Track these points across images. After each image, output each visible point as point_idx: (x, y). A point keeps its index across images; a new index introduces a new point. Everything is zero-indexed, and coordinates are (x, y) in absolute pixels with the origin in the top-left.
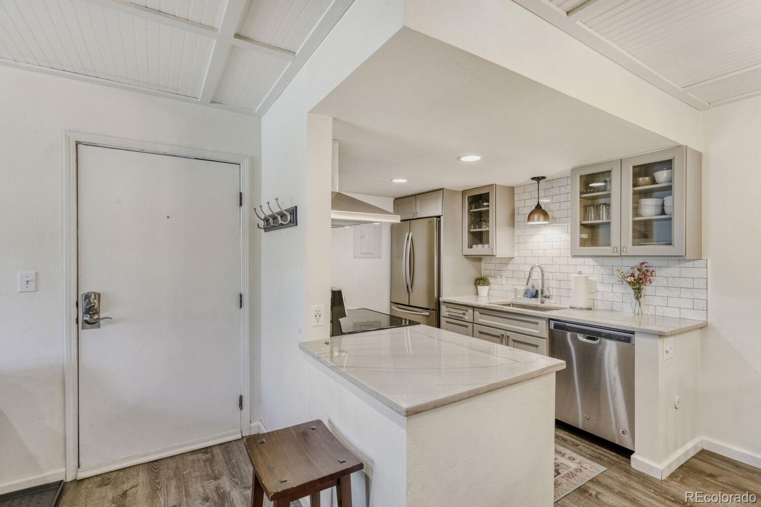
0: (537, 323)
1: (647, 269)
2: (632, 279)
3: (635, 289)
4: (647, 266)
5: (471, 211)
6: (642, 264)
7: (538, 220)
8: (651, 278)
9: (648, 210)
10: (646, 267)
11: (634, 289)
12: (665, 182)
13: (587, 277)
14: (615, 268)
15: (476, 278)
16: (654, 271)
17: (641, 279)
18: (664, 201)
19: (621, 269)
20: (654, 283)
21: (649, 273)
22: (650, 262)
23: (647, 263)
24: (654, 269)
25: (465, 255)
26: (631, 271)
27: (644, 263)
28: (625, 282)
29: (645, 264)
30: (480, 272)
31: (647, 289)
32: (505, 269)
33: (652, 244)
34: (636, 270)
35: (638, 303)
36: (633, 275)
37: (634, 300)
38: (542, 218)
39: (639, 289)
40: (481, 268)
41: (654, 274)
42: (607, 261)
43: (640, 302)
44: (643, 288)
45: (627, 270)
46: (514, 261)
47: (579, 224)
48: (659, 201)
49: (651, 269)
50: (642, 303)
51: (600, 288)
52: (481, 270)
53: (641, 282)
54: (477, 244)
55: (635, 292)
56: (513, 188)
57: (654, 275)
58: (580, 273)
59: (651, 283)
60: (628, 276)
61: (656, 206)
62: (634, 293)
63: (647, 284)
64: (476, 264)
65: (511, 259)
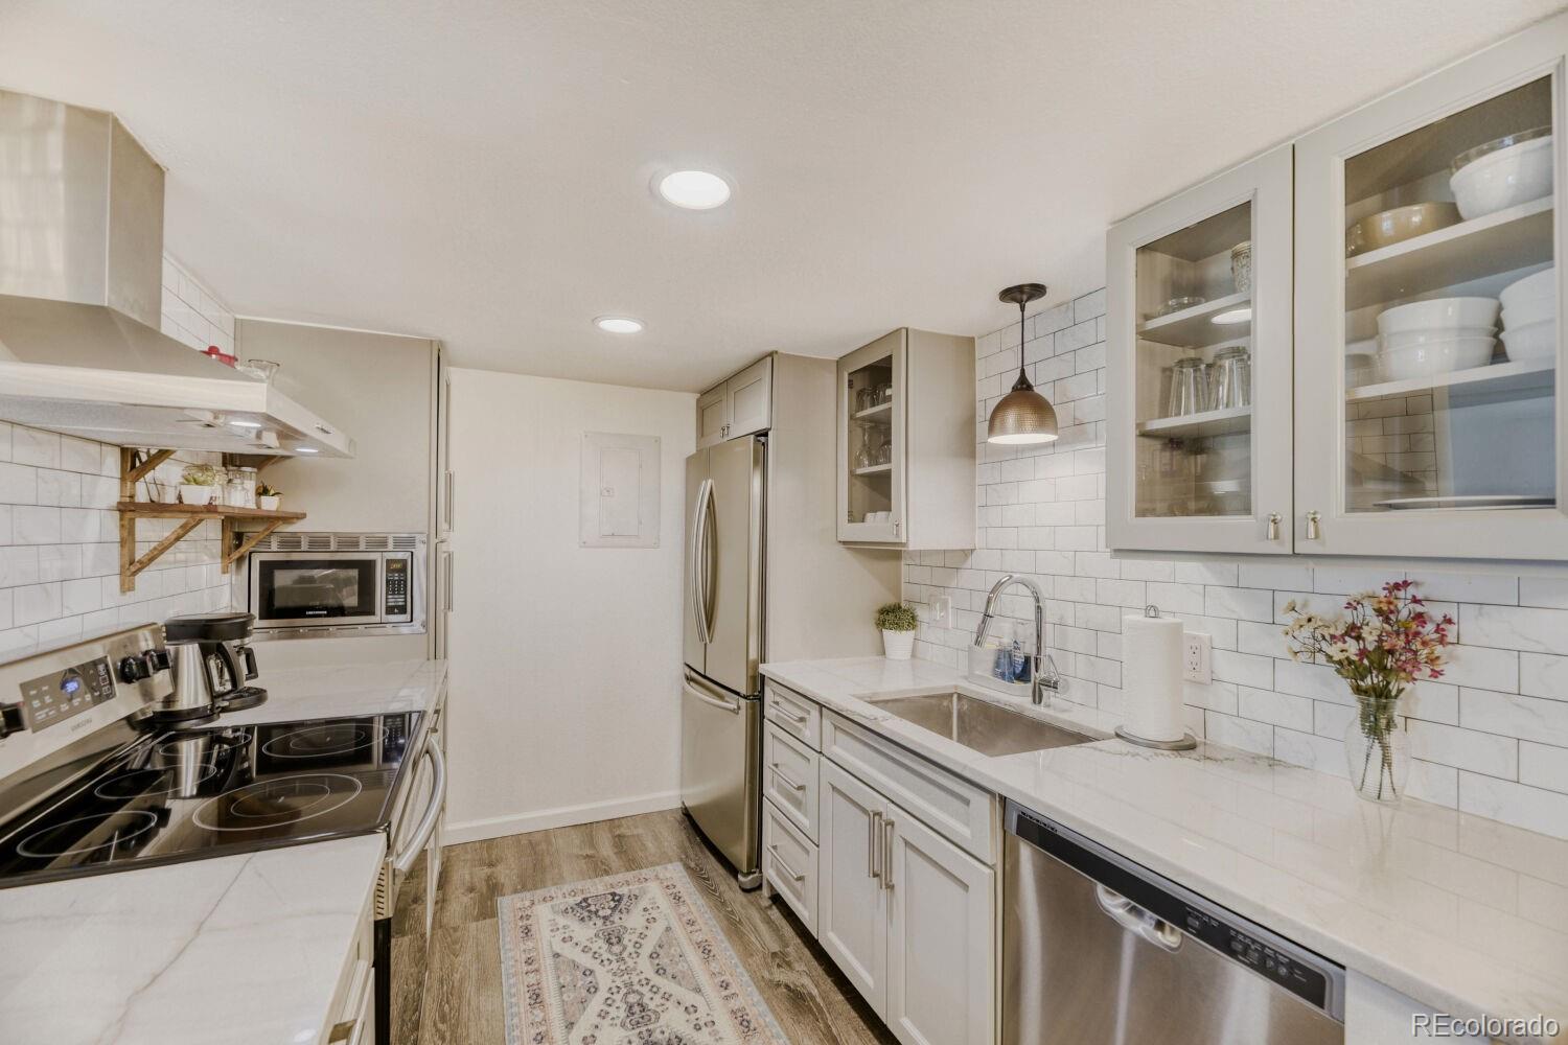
0: (967, 802)
1: (1419, 609)
2: (1352, 647)
3: (1366, 692)
4: (1419, 597)
5: (860, 414)
6: (1397, 586)
7: (1020, 429)
8: (1439, 650)
9: (1421, 353)
10: (1415, 600)
11: (1358, 690)
12: (1512, 204)
13: (1178, 628)
14: (1283, 601)
15: (880, 605)
16: (1449, 621)
17: (1391, 652)
18: (1500, 308)
19: (1305, 605)
20: (1451, 672)
21: (1430, 627)
22: (1431, 582)
23: (1416, 584)
24: (1452, 613)
25: (844, 543)
26: (1349, 617)
27: (1406, 584)
28: (1320, 658)
29: (1411, 591)
30: (896, 590)
31: (1419, 696)
32: (953, 584)
33: (1439, 505)
34: (1370, 612)
35: (1377, 751)
36: (1354, 631)
37: (1359, 738)
38: (1030, 419)
39: (1382, 694)
40: (900, 578)
41: (1451, 632)
42: (1252, 572)
43: (1385, 748)
44: (1400, 691)
45: (1329, 609)
46: (973, 560)
47: (1132, 432)
48: (1478, 310)
49: (1436, 612)
50: (1395, 757)
51: (1228, 668)
52: (900, 584)
53: (1389, 662)
54: (876, 512)
55: (1366, 706)
56: (971, 340)
57: (1451, 638)
58: (1152, 611)
59: (1436, 674)
60: (1333, 637)
61: (1462, 329)
62: (1358, 707)
63: (1416, 675)
64: (885, 566)
65: (967, 553)
